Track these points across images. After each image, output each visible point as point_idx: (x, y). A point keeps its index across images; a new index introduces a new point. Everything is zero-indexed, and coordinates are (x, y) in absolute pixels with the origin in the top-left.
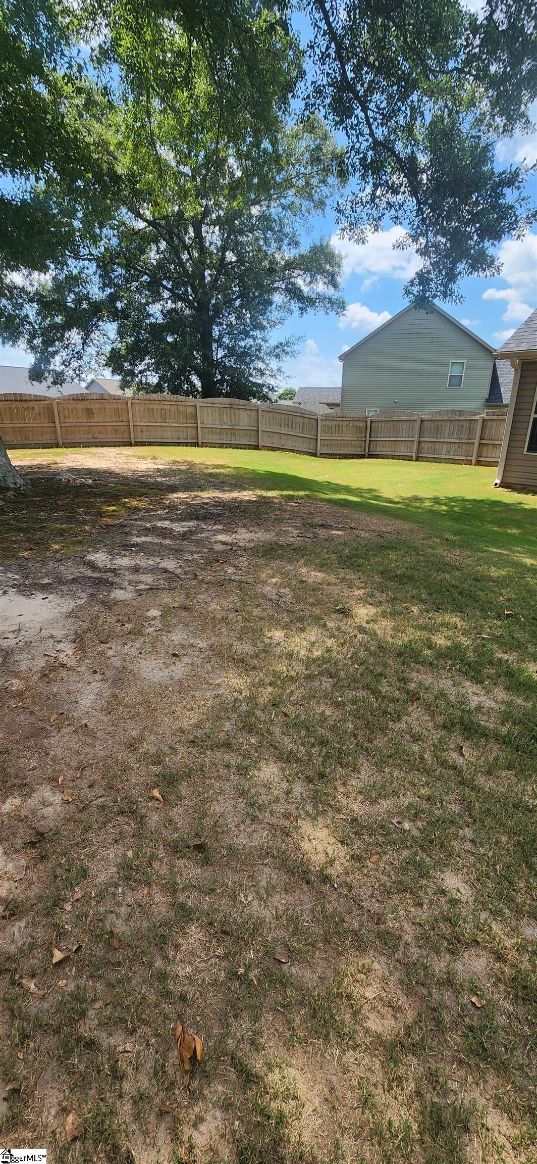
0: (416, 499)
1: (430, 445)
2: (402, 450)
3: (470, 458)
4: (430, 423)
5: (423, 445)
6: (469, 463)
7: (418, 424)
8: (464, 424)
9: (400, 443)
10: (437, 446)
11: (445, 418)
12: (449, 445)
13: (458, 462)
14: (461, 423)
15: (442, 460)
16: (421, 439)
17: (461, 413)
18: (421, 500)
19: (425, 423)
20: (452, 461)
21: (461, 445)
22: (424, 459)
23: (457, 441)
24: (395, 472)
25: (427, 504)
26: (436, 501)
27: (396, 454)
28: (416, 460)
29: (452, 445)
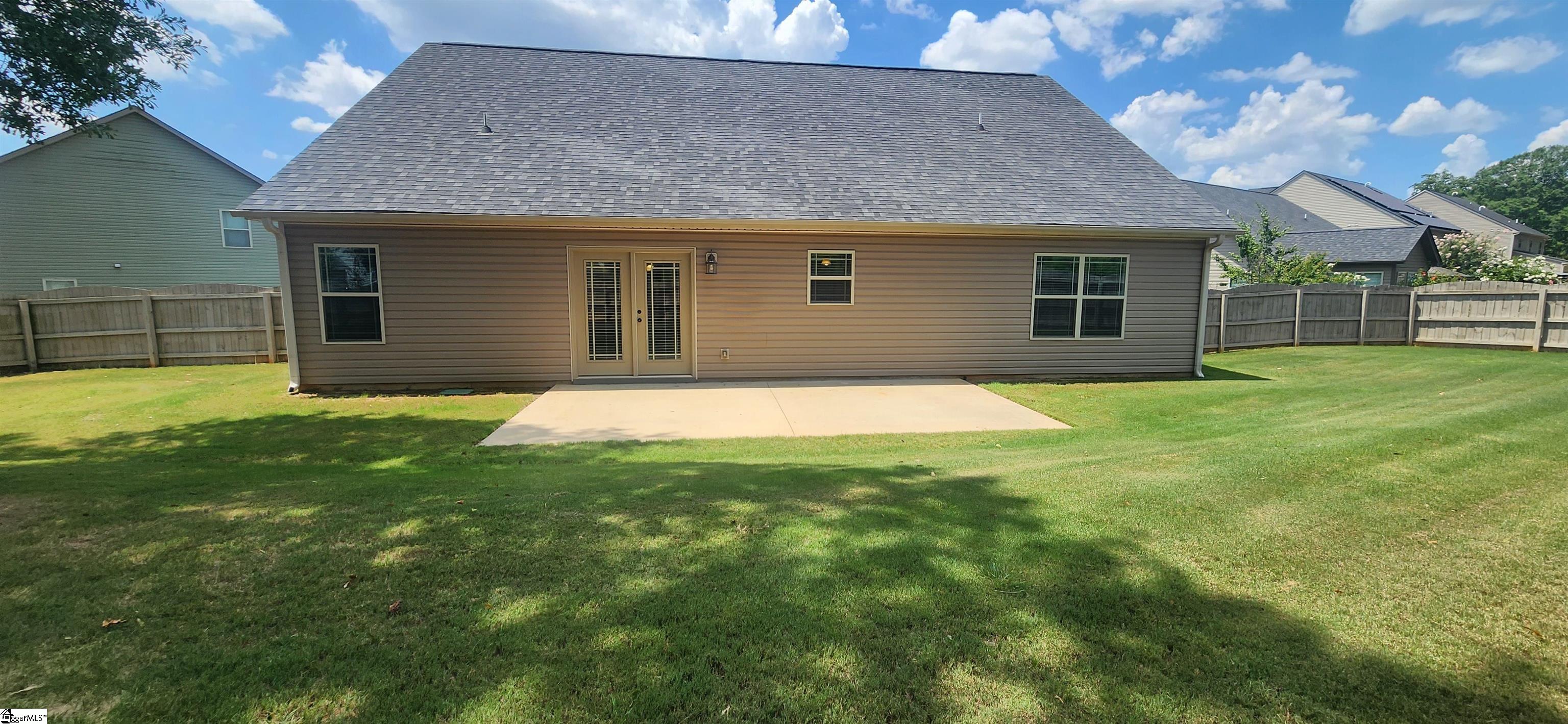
0: (119, 438)
1: (182, 339)
2: (124, 351)
3: (264, 353)
4: (171, 305)
5: (166, 339)
6: (265, 359)
7: (146, 308)
8: (240, 303)
9: (113, 339)
10: (197, 339)
11: (200, 296)
12: (220, 337)
13: (243, 360)
14: (233, 303)
15: (213, 361)
16: (160, 331)
17: (229, 288)
18: (128, 438)
19: (163, 306)
20: (231, 360)
21: (243, 335)
22: (176, 362)
23: (234, 329)
24: (94, 393)
25: (141, 443)
26: (165, 434)
27: (108, 358)
28: (160, 365)
29: (227, 337)
